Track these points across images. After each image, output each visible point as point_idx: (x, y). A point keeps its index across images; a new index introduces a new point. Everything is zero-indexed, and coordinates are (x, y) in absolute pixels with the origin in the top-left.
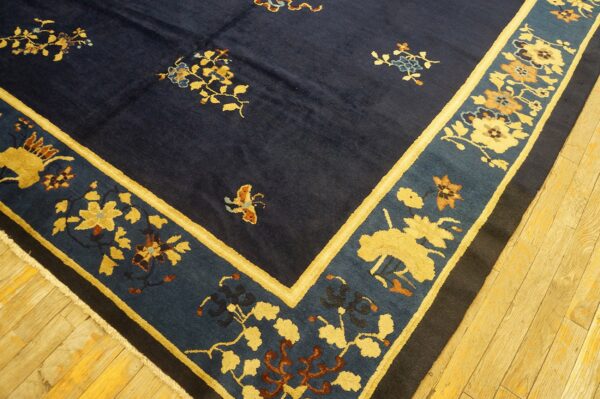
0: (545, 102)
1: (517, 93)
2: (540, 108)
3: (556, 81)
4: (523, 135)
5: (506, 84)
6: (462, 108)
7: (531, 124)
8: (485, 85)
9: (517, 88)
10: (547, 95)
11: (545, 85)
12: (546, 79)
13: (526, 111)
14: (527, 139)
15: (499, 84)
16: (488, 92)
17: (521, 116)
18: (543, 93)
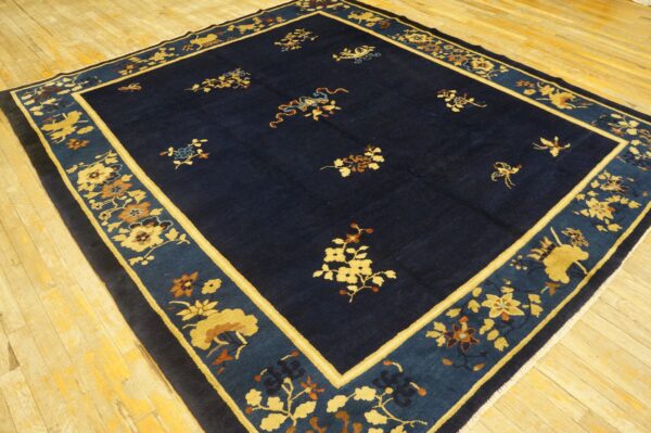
0: (96, 213)
1: (116, 201)
2: (93, 207)
3: (110, 230)
4: (80, 189)
5: (129, 197)
6: (125, 166)
7: (86, 196)
8: (136, 184)
9: (120, 203)
10: (101, 217)
11: (110, 221)
12: (116, 225)
13: (97, 199)
14: (77, 189)
15: (131, 194)
16: (129, 185)
17: (96, 194)
18: (104, 215)
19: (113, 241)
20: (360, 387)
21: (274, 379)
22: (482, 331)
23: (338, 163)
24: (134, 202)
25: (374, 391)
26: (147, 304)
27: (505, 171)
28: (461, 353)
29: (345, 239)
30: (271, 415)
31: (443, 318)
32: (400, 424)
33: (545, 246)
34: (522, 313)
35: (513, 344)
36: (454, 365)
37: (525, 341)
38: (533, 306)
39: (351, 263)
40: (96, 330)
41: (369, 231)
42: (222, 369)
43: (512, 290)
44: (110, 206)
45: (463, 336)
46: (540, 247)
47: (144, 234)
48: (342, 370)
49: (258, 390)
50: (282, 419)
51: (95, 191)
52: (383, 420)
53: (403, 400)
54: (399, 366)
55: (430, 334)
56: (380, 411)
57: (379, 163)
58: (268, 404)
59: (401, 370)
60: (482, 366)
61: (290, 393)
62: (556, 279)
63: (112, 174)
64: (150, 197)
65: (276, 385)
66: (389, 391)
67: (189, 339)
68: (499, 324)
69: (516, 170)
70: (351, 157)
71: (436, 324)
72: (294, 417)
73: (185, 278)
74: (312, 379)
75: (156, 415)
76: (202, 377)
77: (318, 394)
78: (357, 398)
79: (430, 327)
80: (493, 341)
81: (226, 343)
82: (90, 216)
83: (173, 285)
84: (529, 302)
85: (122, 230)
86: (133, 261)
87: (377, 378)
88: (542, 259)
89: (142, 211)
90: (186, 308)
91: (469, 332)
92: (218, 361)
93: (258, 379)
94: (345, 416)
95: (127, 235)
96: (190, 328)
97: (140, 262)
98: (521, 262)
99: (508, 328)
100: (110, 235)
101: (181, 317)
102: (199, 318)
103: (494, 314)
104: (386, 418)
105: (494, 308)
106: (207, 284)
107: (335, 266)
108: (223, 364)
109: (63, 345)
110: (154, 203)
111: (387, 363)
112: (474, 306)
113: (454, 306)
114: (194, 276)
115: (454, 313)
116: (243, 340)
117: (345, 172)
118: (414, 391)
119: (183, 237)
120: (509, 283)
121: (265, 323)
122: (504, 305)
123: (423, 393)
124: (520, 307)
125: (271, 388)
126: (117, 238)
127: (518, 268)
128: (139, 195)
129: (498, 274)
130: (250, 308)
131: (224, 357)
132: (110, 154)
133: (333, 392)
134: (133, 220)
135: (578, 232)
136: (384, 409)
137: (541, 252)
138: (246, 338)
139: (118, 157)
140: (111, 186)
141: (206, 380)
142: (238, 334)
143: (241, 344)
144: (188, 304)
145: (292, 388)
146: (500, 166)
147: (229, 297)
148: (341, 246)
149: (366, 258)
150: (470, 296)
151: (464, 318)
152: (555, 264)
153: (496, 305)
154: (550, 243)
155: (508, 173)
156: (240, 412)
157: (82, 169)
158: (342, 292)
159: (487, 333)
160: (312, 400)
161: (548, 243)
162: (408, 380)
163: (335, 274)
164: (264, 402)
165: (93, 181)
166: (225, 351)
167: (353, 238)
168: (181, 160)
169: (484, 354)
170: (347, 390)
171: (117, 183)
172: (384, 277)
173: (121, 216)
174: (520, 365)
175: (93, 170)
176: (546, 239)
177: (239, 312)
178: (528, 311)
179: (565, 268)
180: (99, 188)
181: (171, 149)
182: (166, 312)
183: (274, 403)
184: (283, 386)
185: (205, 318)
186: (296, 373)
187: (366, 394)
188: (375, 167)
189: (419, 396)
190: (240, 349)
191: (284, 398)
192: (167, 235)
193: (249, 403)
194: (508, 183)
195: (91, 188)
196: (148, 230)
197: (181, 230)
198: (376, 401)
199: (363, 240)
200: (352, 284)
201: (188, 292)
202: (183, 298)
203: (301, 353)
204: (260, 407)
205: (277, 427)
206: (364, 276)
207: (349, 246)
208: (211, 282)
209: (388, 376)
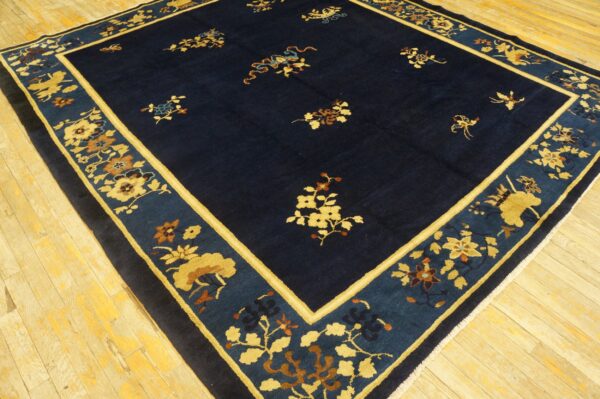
0: (83, 167)
1: (101, 154)
2: (80, 161)
3: (96, 182)
4: (67, 144)
5: (113, 151)
6: (109, 122)
7: (72, 151)
8: (119, 139)
9: (105, 156)
10: (87, 170)
11: (96, 174)
12: (102, 177)
13: (84, 153)
14: (64, 144)
15: (115, 148)
16: (113, 140)
17: (82, 148)
18: (90, 168)
19: (99, 192)
20: (331, 323)
21: (251, 317)
22: (443, 272)
23: (308, 116)
24: (118, 155)
25: (344, 327)
26: (132, 250)
27: (463, 123)
28: (423, 292)
29: (315, 186)
30: (249, 350)
31: (406, 259)
32: (368, 356)
33: (501, 193)
34: (479, 255)
35: (471, 283)
36: (417, 303)
37: (482, 280)
38: (490, 248)
39: (321, 209)
40: (85, 275)
41: (338, 179)
42: (204, 308)
43: (470, 233)
44: (95, 159)
45: (425, 276)
46: (496, 193)
47: (128, 185)
48: (314, 308)
49: (236, 327)
50: (260, 353)
51: (81, 145)
52: (352, 353)
53: (370, 334)
54: (366, 303)
55: (395, 274)
56: (350, 345)
57: (346, 116)
58: (247, 340)
59: (368, 307)
60: (443, 303)
61: (266, 330)
62: (510, 223)
63: (96, 130)
64: (132, 151)
65: (253, 322)
66: (358, 326)
67: (172, 281)
68: (459, 264)
69: (474, 122)
70: (320, 111)
71: (400, 265)
72: (271, 352)
73: (167, 225)
74: (287, 316)
75: (143, 350)
76: (186, 316)
77: (292, 330)
78: (328, 334)
79: (395, 267)
80: (453, 281)
81: (206, 284)
82: (77, 169)
83: (156, 232)
84: (486, 245)
85: (107, 182)
86: (119, 210)
87: (346, 315)
88: (498, 205)
89: (126, 164)
90: (169, 252)
91: (431, 272)
92: (200, 301)
93: (237, 317)
94: (318, 351)
95: (113, 186)
96: (173, 272)
97: (125, 211)
98: (478, 208)
99: (467, 268)
100: (96, 187)
101: (165, 261)
102: (181, 262)
103: (454, 256)
104: (355, 351)
105: (454, 250)
106: (188, 231)
107: (306, 212)
108: (204, 304)
109: (56, 289)
110: (137, 156)
111: (356, 301)
112: (435, 248)
113: (418, 248)
114: (176, 223)
115: (417, 255)
116: (222, 281)
117: (315, 125)
118: (380, 326)
119: (164, 188)
120: (468, 227)
121: (242, 265)
122: (462, 247)
123: (389, 328)
124: (478, 249)
125: (249, 325)
126: (103, 189)
127: (476, 213)
128: (123, 149)
129: (457, 219)
130: (228, 252)
131: (205, 297)
132: (94, 111)
133: (305, 328)
134: (117, 172)
135: (531, 179)
136: (353, 343)
137: (497, 199)
138: (225, 279)
139: (102, 114)
140: (96, 141)
141: (189, 319)
142: (217, 276)
143: (220, 285)
144: (170, 249)
145: (268, 325)
146: (459, 119)
147: (208, 242)
148: (311, 194)
149: (336, 204)
150: (431, 239)
151: (427, 259)
152: (510, 210)
153: (456, 247)
154: (505, 190)
155: (467, 125)
156: (221, 347)
157: (69, 125)
158: (313, 236)
159: (447, 273)
160: (286, 336)
161: (504, 189)
162: (375, 317)
163: (306, 220)
164: (243, 338)
165: (78, 137)
166: (206, 292)
167: (323, 186)
168: (161, 116)
169: (444, 293)
170: (319, 326)
171: (101, 138)
172: (352, 221)
173: (106, 169)
174: (478, 302)
175: (79, 126)
176: (502, 186)
177: (218, 256)
178: (485, 253)
179: (520, 213)
180: (84, 143)
181: (151, 106)
182: (151, 257)
183: (252, 339)
184: (260, 323)
185: (187, 261)
186: (272, 311)
187: (336, 329)
188: (342, 120)
189: (385, 331)
190: (219, 290)
191: (261, 334)
192: (149, 186)
193: (228, 339)
194: (467, 135)
195: (77, 143)
196: (132, 181)
197: (162, 181)
198: (346, 336)
199: (333, 187)
200: (323, 229)
201: (171, 239)
202: (166, 243)
203: (276, 293)
204: (239, 343)
205: (255, 360)
206: (334, 222)
207: (319, 193)
208: (191, 228)
209: (357, 313)
